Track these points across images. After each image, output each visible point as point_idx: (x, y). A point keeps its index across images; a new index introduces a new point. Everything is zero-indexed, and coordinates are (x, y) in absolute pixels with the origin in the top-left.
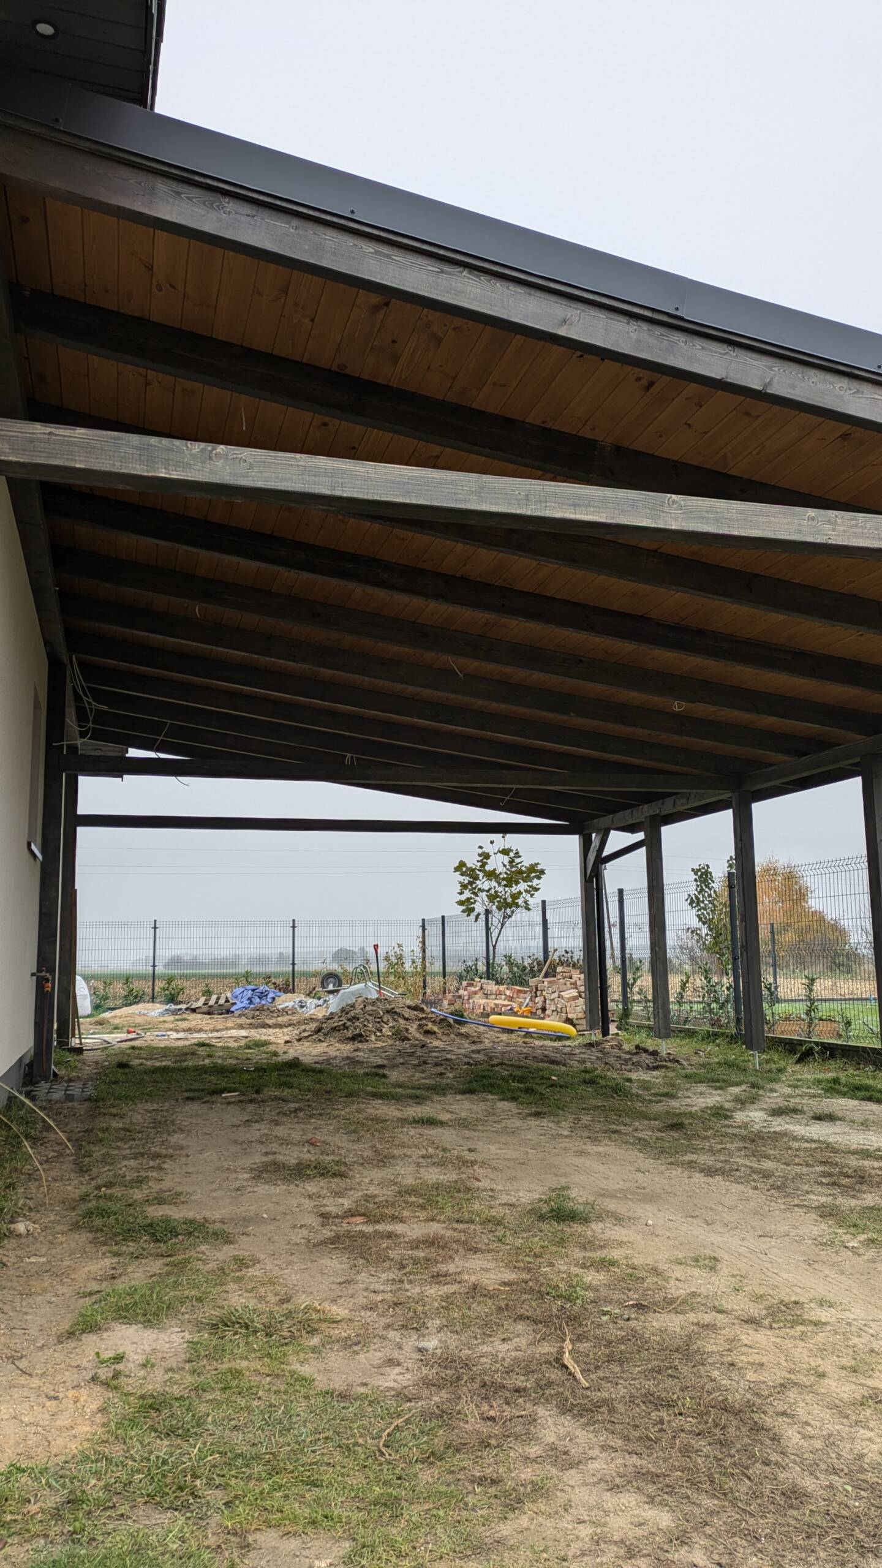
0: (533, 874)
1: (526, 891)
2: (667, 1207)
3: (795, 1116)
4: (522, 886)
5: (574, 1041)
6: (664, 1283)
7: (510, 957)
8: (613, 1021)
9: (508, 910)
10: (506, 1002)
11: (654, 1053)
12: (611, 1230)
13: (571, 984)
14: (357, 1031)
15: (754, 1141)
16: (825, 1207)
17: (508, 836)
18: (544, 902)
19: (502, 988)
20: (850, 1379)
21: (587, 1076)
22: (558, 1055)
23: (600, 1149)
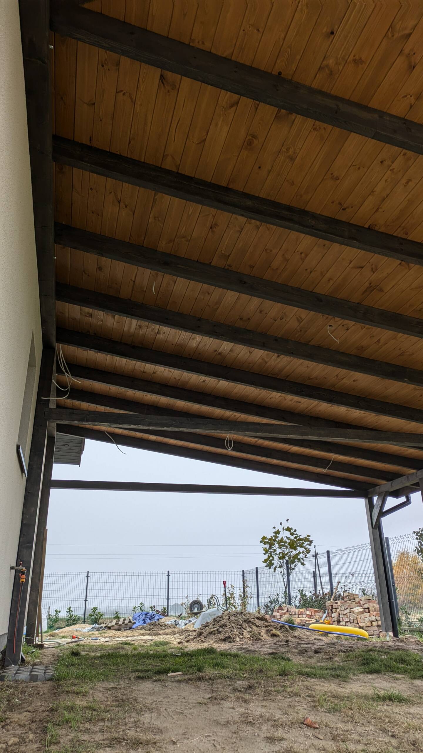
0: (307, 543)
14: (227, 635)
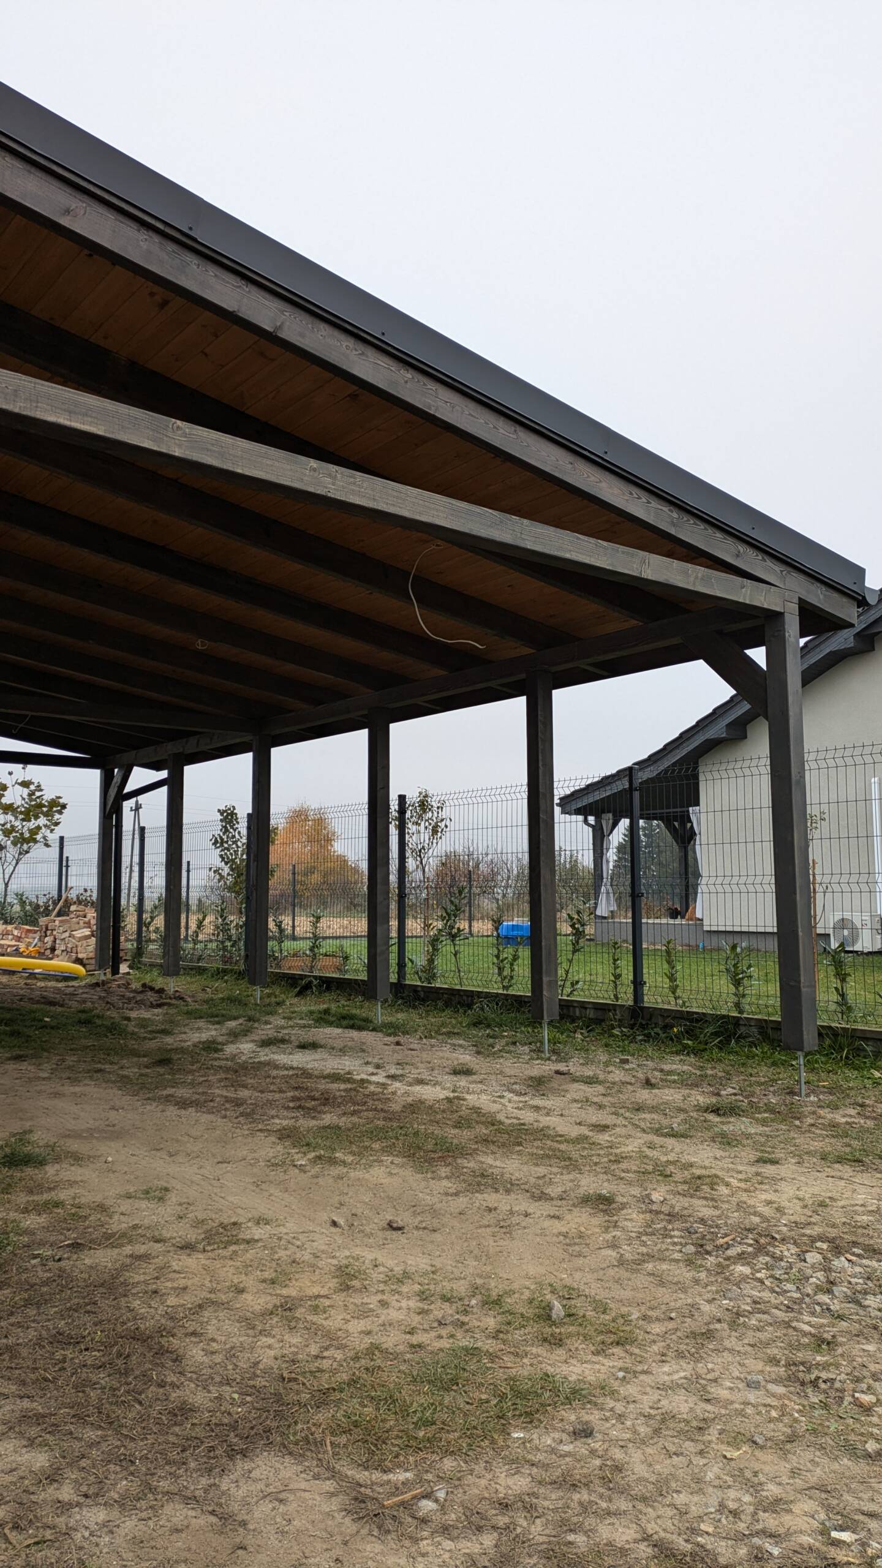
0: (55, 809)
1: (46, 826)
2: (133, 1142)
3: (282, 1046)
4: (42, 821)
5: (81, 981)
6: (107, 1219)
7: (22, 895)
8: (126, 960)
9: (25, 845)
10: (13, 943)
11: (161, 991)
12: (67, 1170)
13: (84, 923)
15: (237, 1072)
16: (285, 1129)
17: (29, 767)
18: (62, 839)
19: (10, 927)
20: (267, 1291)
21: (83, 1016)
22: (58, 996)
23: (77, 1089)
